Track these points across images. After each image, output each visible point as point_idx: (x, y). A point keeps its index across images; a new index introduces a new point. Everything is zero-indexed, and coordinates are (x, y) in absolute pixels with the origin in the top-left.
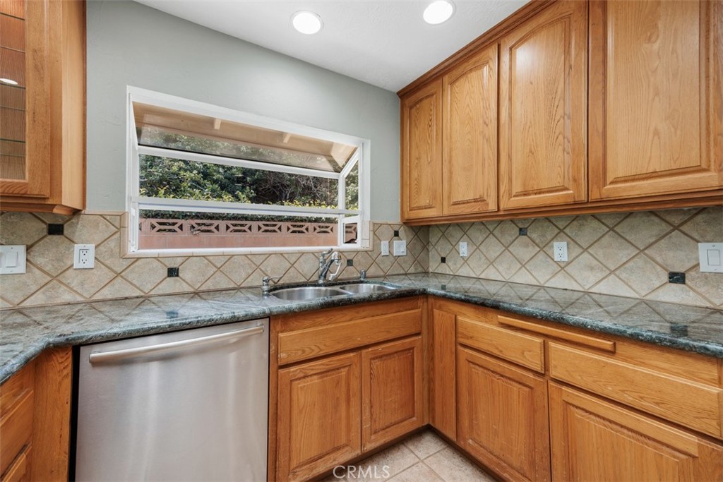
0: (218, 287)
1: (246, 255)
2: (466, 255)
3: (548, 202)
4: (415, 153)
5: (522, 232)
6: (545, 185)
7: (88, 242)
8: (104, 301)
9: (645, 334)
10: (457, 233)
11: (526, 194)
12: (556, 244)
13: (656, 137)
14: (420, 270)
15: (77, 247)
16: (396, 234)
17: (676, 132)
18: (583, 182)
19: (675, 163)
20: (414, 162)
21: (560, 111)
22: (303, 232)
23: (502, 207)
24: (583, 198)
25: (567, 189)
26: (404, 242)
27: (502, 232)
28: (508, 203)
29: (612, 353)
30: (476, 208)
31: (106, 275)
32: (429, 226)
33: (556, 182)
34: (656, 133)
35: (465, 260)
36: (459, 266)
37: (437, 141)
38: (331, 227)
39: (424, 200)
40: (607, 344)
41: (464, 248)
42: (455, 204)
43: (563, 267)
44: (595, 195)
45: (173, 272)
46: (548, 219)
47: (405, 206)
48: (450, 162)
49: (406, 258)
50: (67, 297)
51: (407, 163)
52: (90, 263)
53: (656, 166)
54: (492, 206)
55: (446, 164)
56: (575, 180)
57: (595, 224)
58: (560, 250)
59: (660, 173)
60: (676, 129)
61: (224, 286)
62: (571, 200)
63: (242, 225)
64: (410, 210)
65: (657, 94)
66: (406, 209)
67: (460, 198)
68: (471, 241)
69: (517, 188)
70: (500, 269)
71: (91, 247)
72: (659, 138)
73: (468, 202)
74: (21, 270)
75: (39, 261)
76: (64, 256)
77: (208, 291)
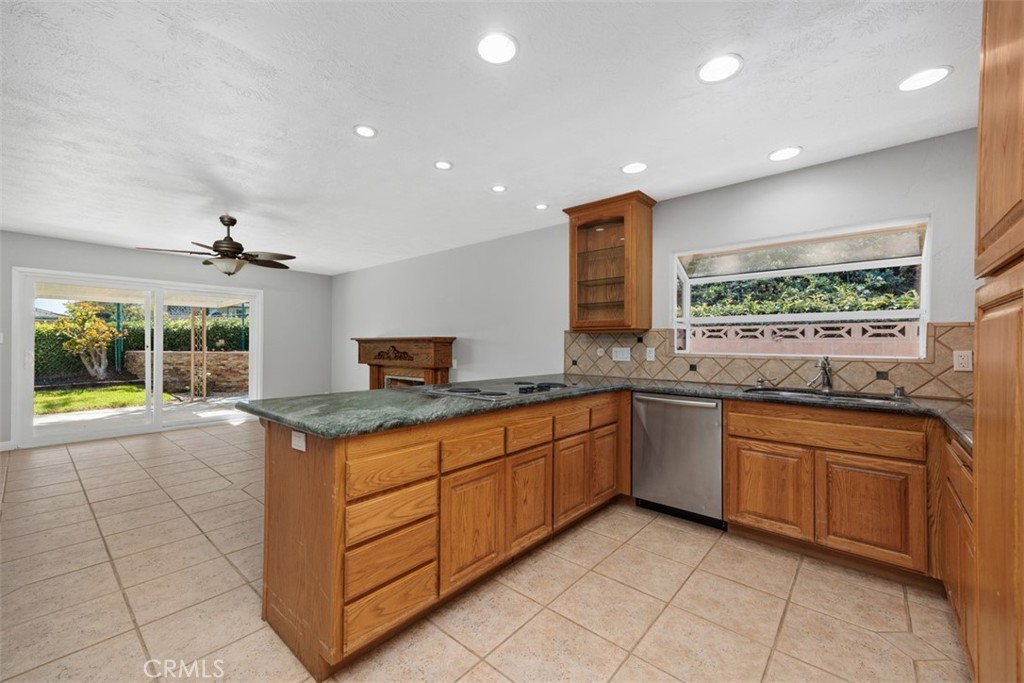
0: (722, 382)
1: (745, 359)
7: (651, 347)
8: (658, 380)
15: (648, 349)
31: (659, 366)
45: (693, 368)
50: (644, 376)
52: (653, 359)
61: (727, 382)
63: (838, 329)
71: (654, 349)
74: (629, 359)
75: (635, 356)
76: (643, 354)
77: (716, 384)
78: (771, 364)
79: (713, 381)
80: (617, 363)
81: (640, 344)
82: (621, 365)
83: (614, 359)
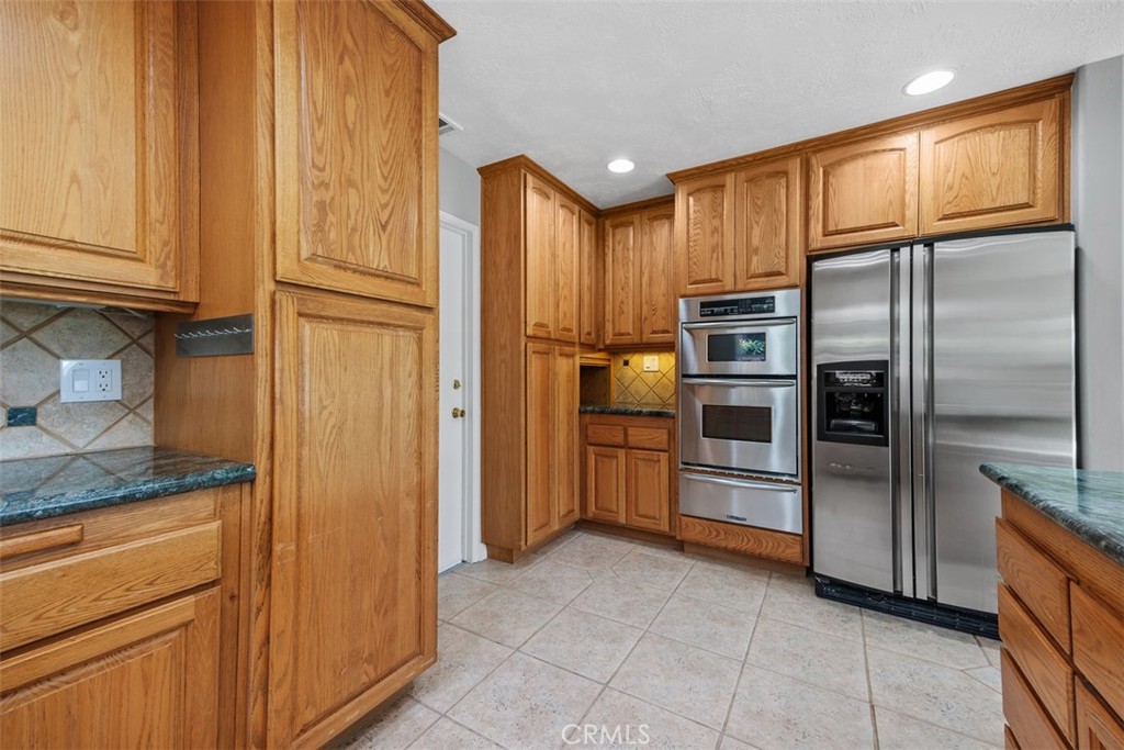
9: (144, 488)
13: (74, 187)
17: (105, 192)
19: (104, 238)
34: (74, 179)
53: (74, 232)
59: (80, 246)
60: (106, 188)
65: (75, 117)
72: (80, 189)
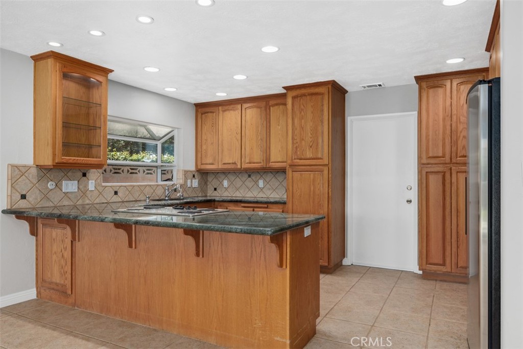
0: (129, 200)
2: (227, 186)
3: (256, 167)
4: (204, 137)
5: (249, 176)
6: (255, 161)
7: (93, 180)
10: (223, 176)
11: (250, 163)
12: (260, 181)
14: (204, 195)
15: (90, 182)
16: (194, 176)
18: (265, 161)
20: (204, 141)
21: (260, 138)
22: (120, 173)
23: (242, 167)
24: (265, 166)
25: (261, 163)
26: (197, 180)
27: (242, 176)
28: (245, 166)
29: (267, 208)
30: (233, 166)
31: (97, 193)
32: (207, 173)
33: (259, 161)
35: (226, 189)
36: (223, 192)
37: (216, 133)
38: (122, 169)
39: (209, 160)
40: (266, 206)
41: (225, 183)
42: (224, 164)
43: (262, 189)
44: (268, 166)
45: (116, 193)
46: (258, 172)
47: (198, 163)
48: (222, 145)
49: (198, 189)
50: (88, 202)
51: (199, 141)
52: (93, 189)
53: (280, 160)
54: (239, 166)
55: (220, 146)
56: (263, 160)
57: (270, 174)
58: (261, 183)
62: (262, 167)
64: (201, 164)
66: (199, 164)
67: (227, 162)
68: (229, 180)
69: (247, 161)
70: (241, 192)
71: (94, 181)
73: (230, 164)
74: (76, 190)
75: (81, 187)
76: (86, 186)
77: (127, 202)
78: (148, 188)
79: (125, 200)
80: (66, 193)
81: (84, 178)
82: (70, 195)
83: (63, 191)
